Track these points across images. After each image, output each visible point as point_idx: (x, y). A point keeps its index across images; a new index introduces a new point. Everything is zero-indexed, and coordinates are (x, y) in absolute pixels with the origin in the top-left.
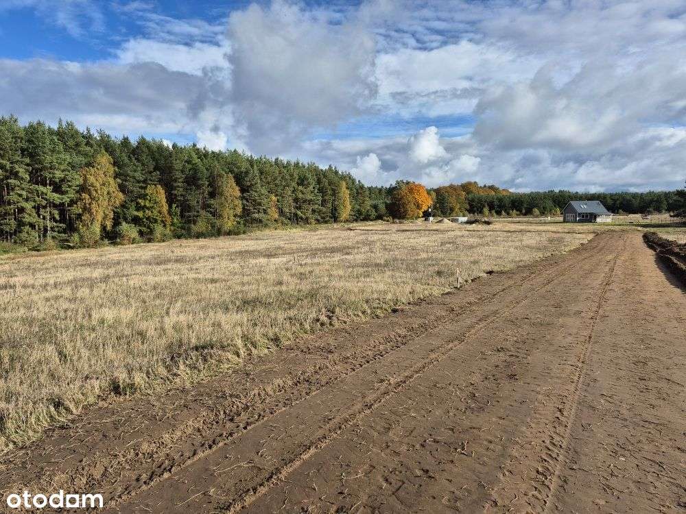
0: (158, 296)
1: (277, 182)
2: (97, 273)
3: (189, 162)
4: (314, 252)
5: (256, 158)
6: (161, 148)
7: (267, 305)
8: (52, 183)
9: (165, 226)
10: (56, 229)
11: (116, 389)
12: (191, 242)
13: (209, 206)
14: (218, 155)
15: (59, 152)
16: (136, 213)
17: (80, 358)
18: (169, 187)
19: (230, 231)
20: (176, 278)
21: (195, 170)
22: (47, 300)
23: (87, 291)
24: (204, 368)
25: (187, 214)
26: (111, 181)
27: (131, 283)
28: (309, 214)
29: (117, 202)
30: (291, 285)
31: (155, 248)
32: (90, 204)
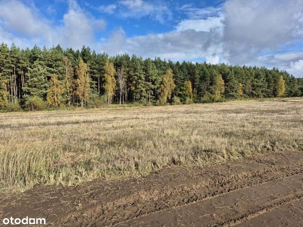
0: (188, 127)
1: (243, 77)
2: (165, 115)
3: (202, 70)
4: (262, 112)
5: (233, 66)
6: (191, 65)
7: (237, 136)
8: (152, 81)
9: (190, 98)
10: (152, 98)
11: (174, 162)
12: (201, 105)
13: (209, 89)
14: (215, 66)
15: (155, 69)
16: (180, 92)
17: (161, 147)
18: (193, 81)
19: (218, 100)
20: (195, 120)
21: (205, 73)
22: (149, 124)
23: (162, 122)
24: (208, 160)
25: (200, 93)
26: (172, 79)
27: (177, 120)
28: (260, 93)
29: (173, 88)
30: (249, 128)
31: (186, 107)
32: (163, 89)
